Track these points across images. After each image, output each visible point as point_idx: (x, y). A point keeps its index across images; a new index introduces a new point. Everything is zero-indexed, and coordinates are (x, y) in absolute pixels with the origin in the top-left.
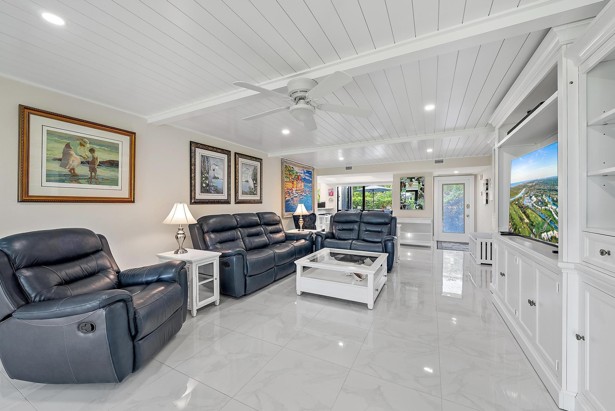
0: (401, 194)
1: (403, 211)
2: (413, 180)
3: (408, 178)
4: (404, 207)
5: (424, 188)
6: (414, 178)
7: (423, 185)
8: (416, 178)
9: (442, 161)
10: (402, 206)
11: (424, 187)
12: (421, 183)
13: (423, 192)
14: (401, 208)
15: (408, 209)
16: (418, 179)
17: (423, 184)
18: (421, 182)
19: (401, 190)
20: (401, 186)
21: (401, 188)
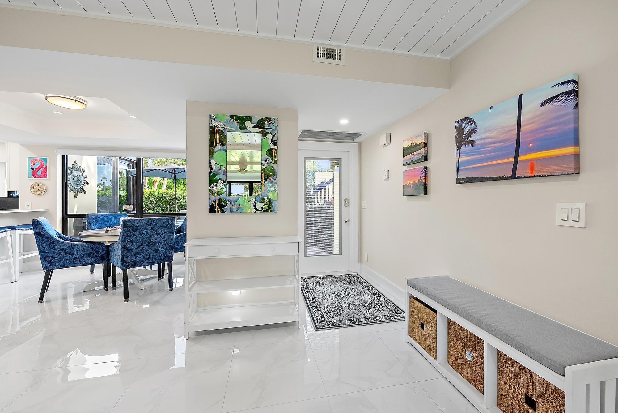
0: (211, 167)
1: (217, 217)
2: (248, 124)
3: (232, 117)
4: (220, 206)
5: (276, 150)
6: (250, 119)
7: (275, 143)
8: (255, 121)
9: (336, 55)
10: (215, 202)
11: (276, 147)
12: (269, 137)
13: (276, 162)
14: (212, 210)
15: (232, 211)
16: (260, 125)
17: (275, 139)
18: (268, 133)
19: (212, 153)
20: (211, 140)
21: (211, 145)
